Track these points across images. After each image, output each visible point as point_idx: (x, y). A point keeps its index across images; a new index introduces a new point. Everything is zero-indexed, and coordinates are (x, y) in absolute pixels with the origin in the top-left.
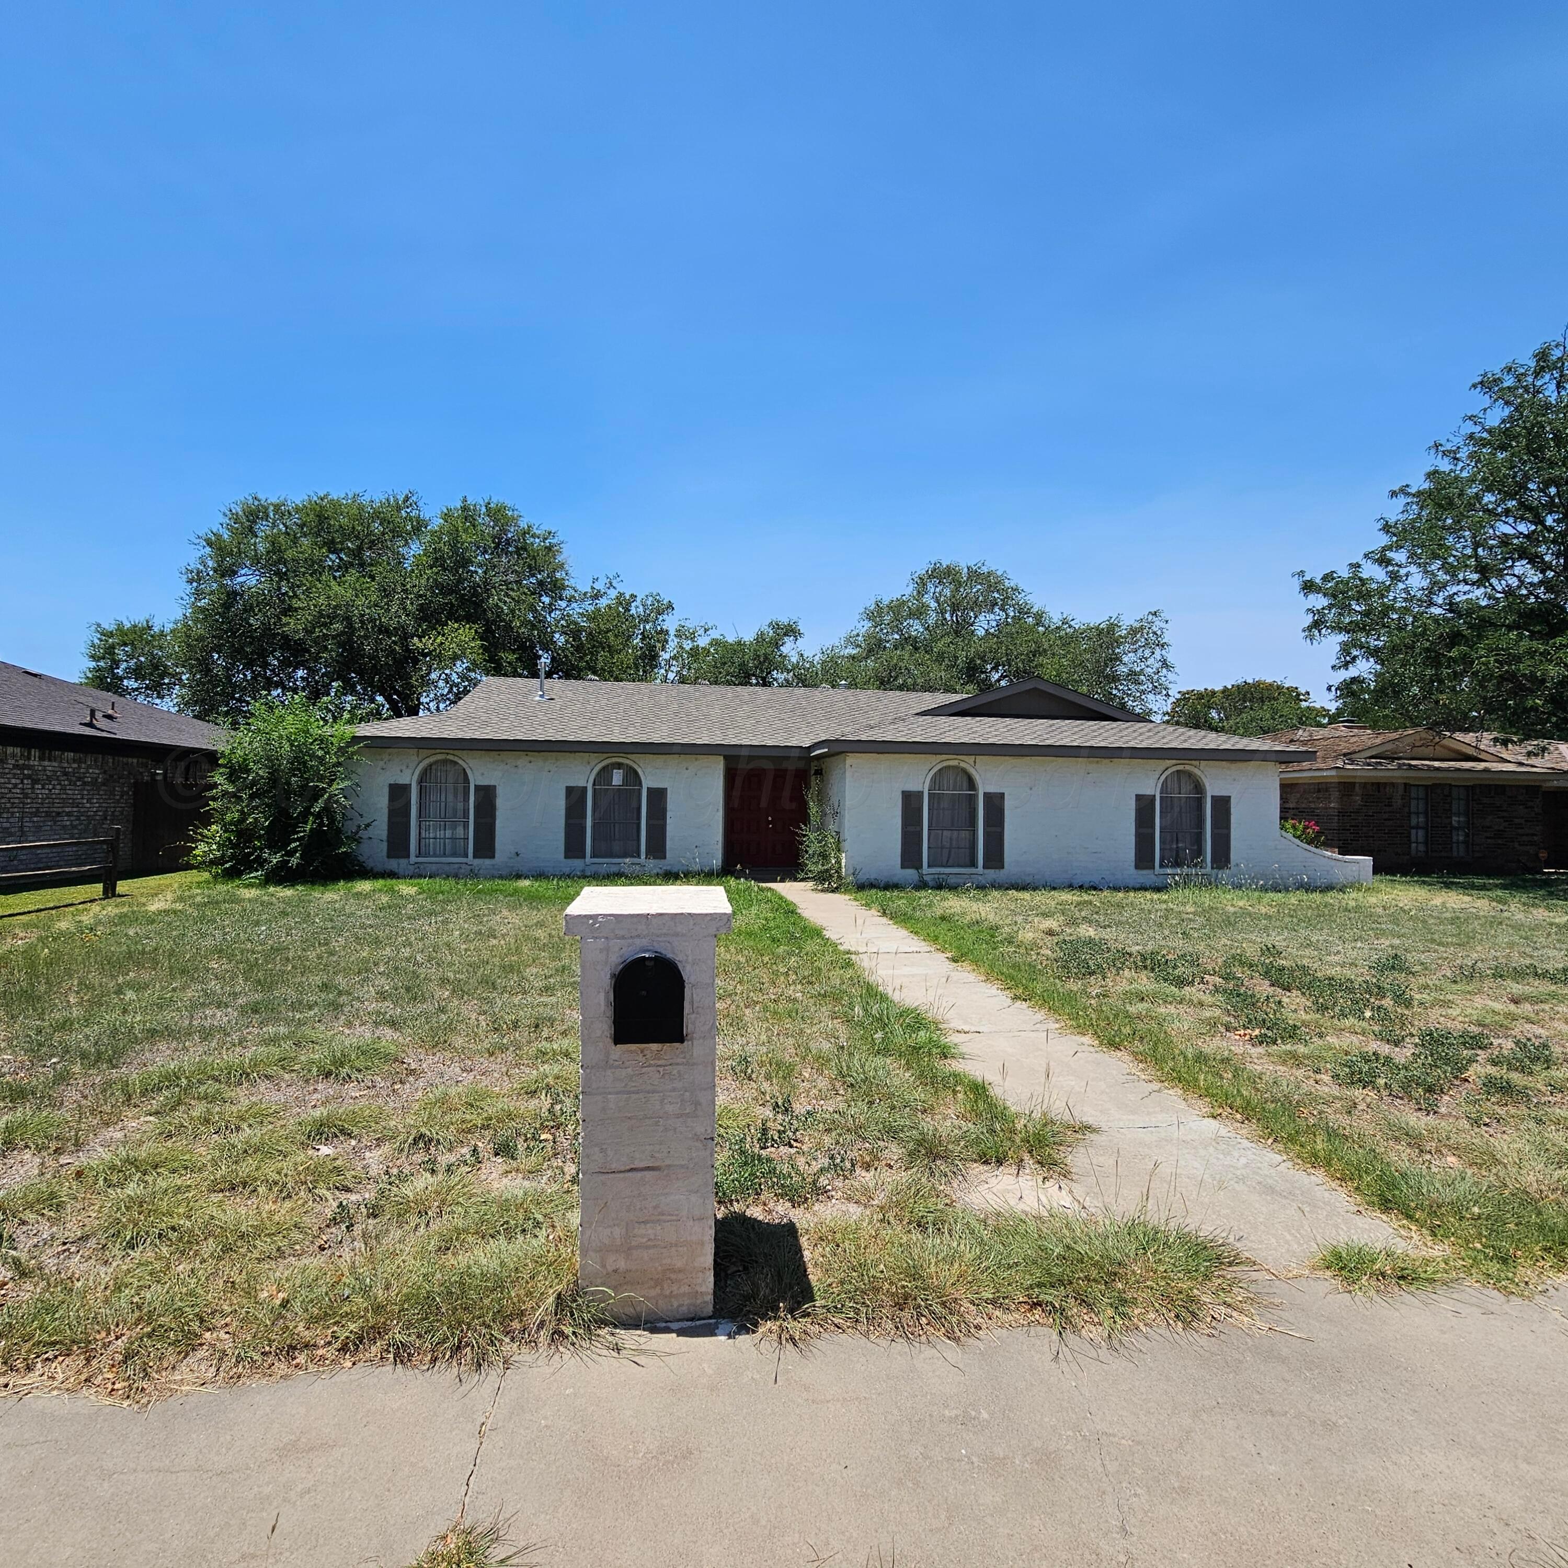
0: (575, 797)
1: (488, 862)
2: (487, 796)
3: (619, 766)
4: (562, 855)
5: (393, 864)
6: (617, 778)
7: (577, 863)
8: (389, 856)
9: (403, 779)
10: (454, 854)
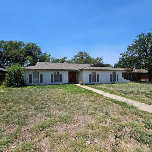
0: (52, 75)
1: (42, 83)
2: (41, 76)
3: (57, 72)
4: (51, 82)
5: (30, 84)
6: (57, 73)
7: (52, 83)
8: (29, 83)
9: (31, 74)
10: (37, 83)
